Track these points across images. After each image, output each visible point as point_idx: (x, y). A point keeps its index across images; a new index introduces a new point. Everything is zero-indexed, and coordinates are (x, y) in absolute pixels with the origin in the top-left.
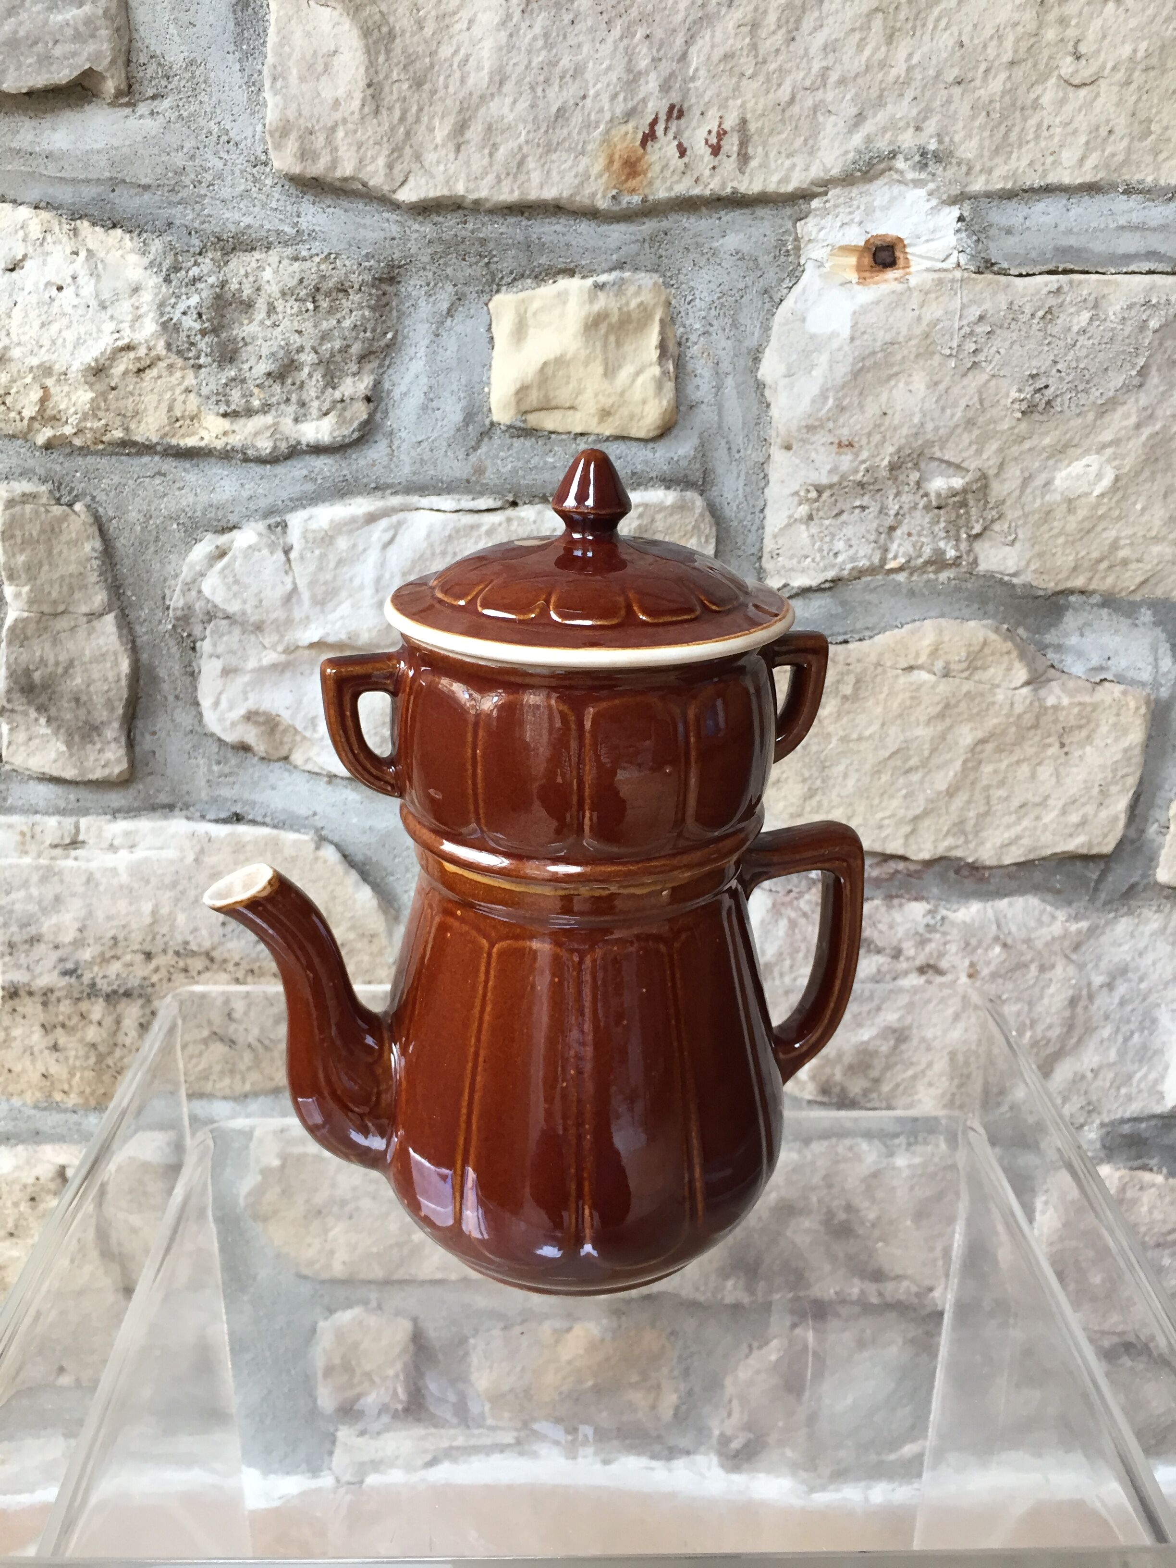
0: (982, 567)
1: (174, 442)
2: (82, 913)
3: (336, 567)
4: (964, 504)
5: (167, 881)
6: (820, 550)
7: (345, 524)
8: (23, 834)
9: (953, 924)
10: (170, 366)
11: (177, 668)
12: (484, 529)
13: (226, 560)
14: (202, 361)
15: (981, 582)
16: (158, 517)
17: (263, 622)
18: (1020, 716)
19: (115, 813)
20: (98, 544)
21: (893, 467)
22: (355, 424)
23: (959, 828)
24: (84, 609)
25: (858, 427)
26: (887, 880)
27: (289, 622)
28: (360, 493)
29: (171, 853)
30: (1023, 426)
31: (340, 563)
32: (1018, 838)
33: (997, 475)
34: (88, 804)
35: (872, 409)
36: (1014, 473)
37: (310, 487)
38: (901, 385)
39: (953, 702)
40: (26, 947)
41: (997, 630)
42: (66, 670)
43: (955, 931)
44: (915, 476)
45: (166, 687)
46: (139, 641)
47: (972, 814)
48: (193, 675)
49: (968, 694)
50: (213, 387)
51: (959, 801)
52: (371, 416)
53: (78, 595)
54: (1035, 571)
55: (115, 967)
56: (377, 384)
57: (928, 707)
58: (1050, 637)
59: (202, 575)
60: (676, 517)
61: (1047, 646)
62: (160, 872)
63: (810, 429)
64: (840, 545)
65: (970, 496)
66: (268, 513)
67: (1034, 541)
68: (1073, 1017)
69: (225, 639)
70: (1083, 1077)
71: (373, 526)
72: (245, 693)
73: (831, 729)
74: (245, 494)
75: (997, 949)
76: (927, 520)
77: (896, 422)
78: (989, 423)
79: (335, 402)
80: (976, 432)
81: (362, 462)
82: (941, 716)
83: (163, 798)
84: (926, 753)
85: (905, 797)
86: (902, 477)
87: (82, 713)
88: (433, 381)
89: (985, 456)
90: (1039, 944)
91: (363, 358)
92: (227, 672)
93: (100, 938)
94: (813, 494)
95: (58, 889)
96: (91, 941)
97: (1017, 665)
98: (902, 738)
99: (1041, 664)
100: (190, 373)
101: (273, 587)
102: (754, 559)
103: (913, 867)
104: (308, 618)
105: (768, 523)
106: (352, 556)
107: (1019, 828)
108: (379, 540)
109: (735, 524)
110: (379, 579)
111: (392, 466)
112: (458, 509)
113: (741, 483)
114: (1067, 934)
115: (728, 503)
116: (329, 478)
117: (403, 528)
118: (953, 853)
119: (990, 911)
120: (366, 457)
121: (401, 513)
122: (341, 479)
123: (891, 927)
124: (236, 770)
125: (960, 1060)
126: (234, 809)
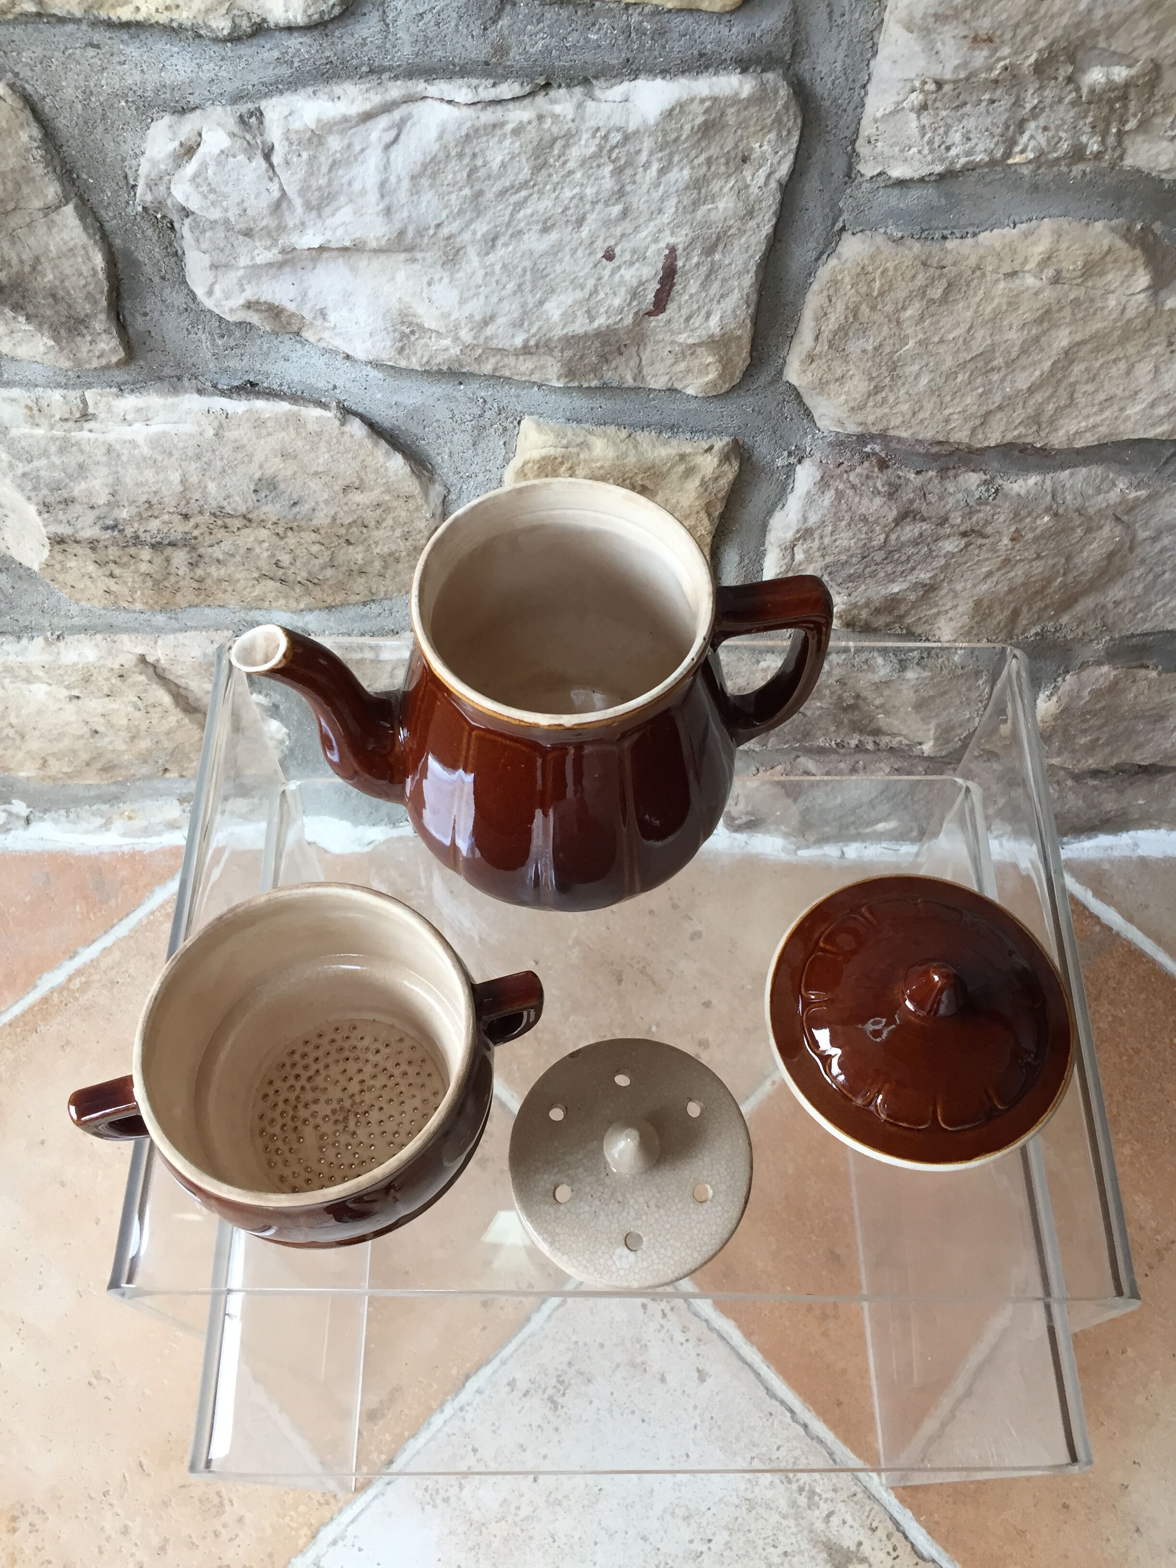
0: (1128, 162)
2: (110, 480)
3: (330, 171)
4: (1124, 98)
5: (190, 453)
6: (930, 142)
7: (335, 124)
8: (28, 407)
9: (1006, 496)
11: (157, 252)
12: (509, 127)
13: (195, 161)
15: (1123, 177)
16: (99, 94)
17: (251, 230)
18: (1129, 321)
19: (121, 387)
20: (36, 131)
21: (1041, 63)
23: (1035, 419)
24: (38, 204)
25: (1004, 16)
26: (946, 456)
27: (281, 228)
28: (349, 77)
29: (188, 428)
31: (334, 165)
32: (1095, 426)
34: (91, 380)
37: (285, 71)
39: (1055, 308)
40: (62, 506)
41: (1126, 233)
42: (34, 268)
43: (1007, 503)
44: (1067, 69)
45: (148, 269)
46: (107, 226)
47: (1051, 407)
48: (178, 257)
49: (1075, 299)
51: (1039, 397)
53: (26, 190)
55: (154, 525)
57: (1027, 311)
59: (169, 175)
60: (753, 110)
62: (181, 445)
63: (939, 17)
64: (956, 137)
65: (1132, 93)
66: (237, 98)
68: (1109, 564)
69: (208, 234)
71: (369, 124)
72: (241, 285)
73: (910, 331)
74: (205, 76)
75: (1047, 518)
76: (1072, 114)
77: (1055, 9)
81: (349, 41)
82: (1039, 321)
84: (1014, 355)
85: (981, 396)
86: (1049, 73)
87: (62, 308)
89: (1163, 44)
90: (1092, 511)
92: (217, 266)
93: (134, 502)
94: (931, 86)
95: (81, 458)
96: (125, 504)
97: (1141, 271)
98: (989, 341)
101: (257, 196)
102: (846, 142)
103: (973, 450)
104: (303, 224)
105: (870, 101)
106: (349, 157)
107: (1099, 419)
108: (380, 139)
109: (828, 103)
110: (383, 184)
111: (388, 45)
112: (476, 100)
113: (841, 53)
114: (1123, 500)
115: (822, 79)
116: (308, 59)
117: (409, 124)
118: (1020, 441)
119: (1048, 482)
120: (352, 35)
121: (404, 106)
122: (324, 61)
123: (941, 498)
124: (242, 341)
125: (986, 603)
126: (246, 378)
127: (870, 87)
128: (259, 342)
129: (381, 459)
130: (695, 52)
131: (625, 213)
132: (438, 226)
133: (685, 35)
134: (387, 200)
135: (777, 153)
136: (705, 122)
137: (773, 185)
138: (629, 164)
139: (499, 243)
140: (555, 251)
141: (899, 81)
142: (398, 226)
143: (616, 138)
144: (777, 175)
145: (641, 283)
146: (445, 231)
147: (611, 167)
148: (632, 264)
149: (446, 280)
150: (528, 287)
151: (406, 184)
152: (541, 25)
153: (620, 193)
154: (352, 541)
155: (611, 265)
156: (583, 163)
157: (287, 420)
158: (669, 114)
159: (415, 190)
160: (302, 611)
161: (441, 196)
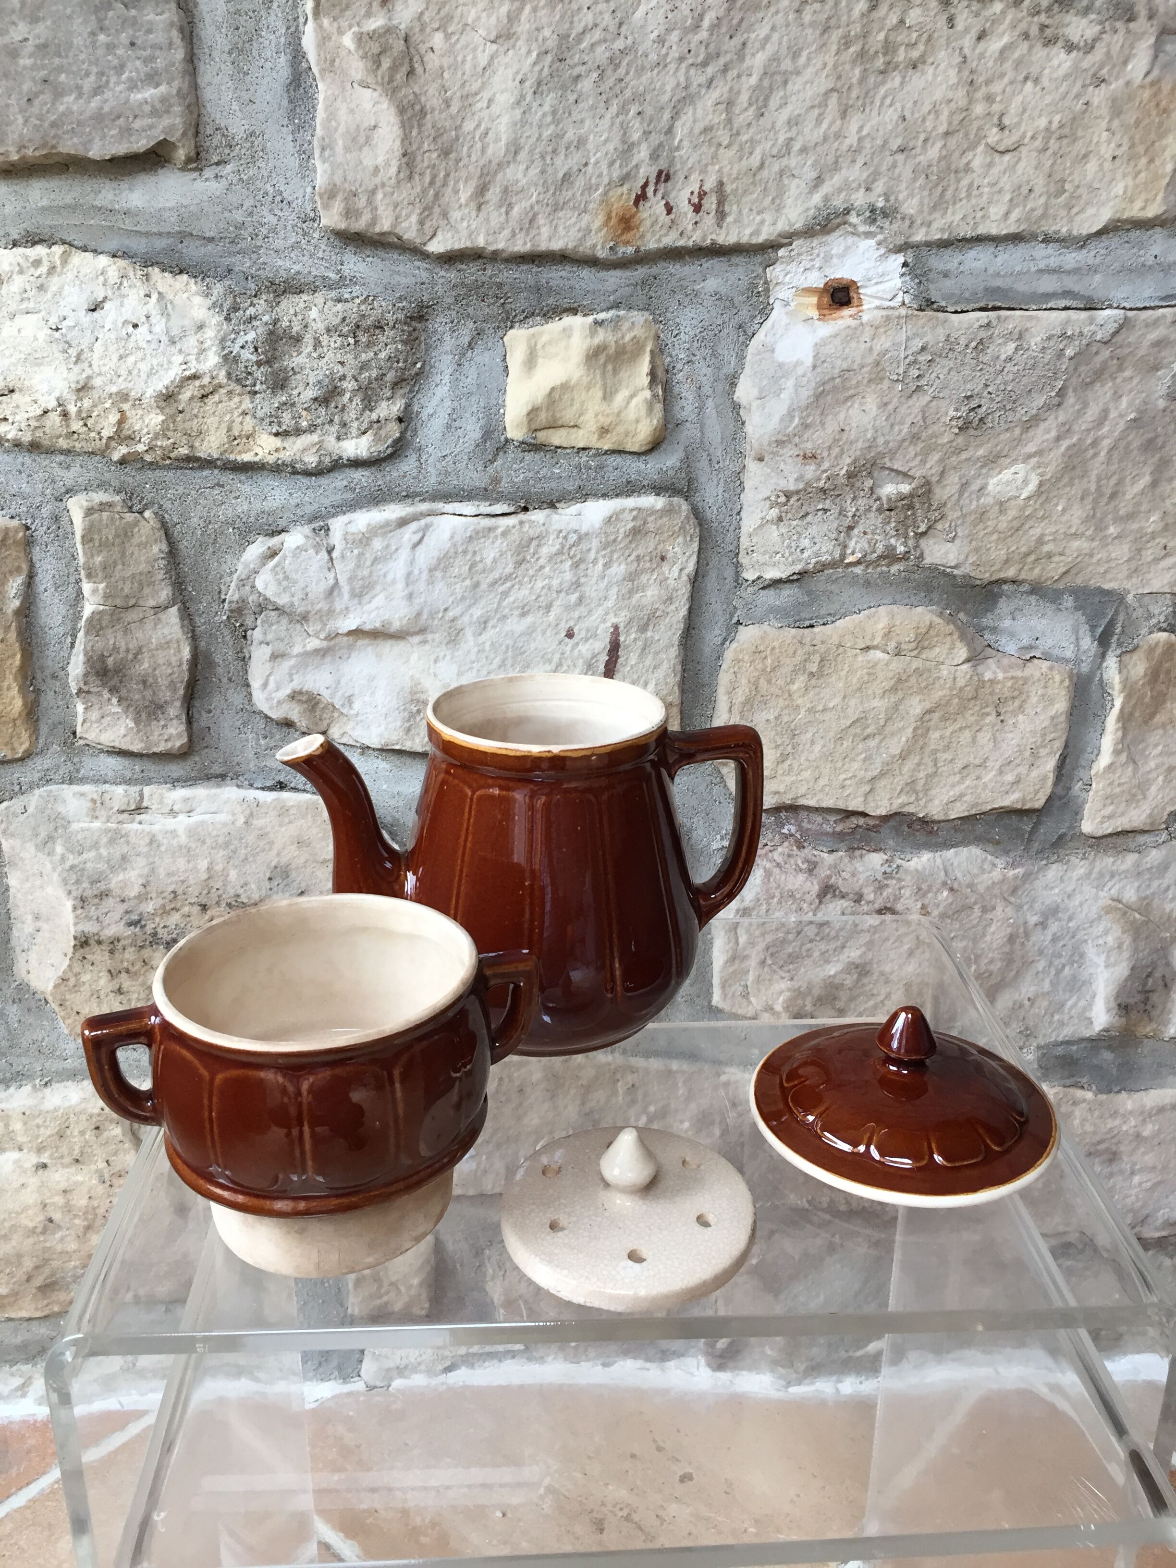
0: (928, 560)
1: (232, 457)
2: (146, 871)
3: (372, 565)
4: (911, 507)
5: (221, 840)
6: (789, 547)
7: (381, 527)
8: (94, 801)
9: (906, 871)
10: (230, 392)
11: (230, 654)
12: (500, 530)
13: (277, 558)
14: (257, 388)
15: (927, 573)
16: (216, 522)
17: (308, 612)
18: (961, 689)
19: (175, 782)
20: (164, 547)
21: (850, 476)
22: (390, 441)
23: (911, 786)
24: (152, 603)
25: (820, 441)
26: (849, 834)
27: (331, 612)
28: (393, 501)
29: (223, 817)
30: (960, 440)
31: (375, 560)
32: (962, 795)
33: (939, 482)
34: (152, 775)
35: (832, 427)
36: (953, 480)
37: (349, 496)
38: (856, 405)
39: (904, 677)
40: (96, 901)
41: (941, 615)
42: (136, 656)
43: (909, 878)
44: (869, 483)
45: (220, 670)
46: (198, 629)
47: (922, 775)
48: (244, 660)
49: (916, 670)
50: (266, 410)
51: (910, 765)
52: (403, 433)
53: (146, 591)
54: (971, 564)
55: (174, 918)
56: (408, 406)
57: (883, 682)
58: (985, 622)
59: (257, 572)
60: (665, 519)
61: (984, 629)
62: (214, 833)
63: (780, 443)
64: (805, 542)
65: (916, 500)
66: (313, 518)
67: (971, 538)
68: (1012, 952)
69: (274, 627)
70: (1021, 1006)
71: (404, 529)
72: (291, 675)
73: (800, 701)
74: (293, 502)
75: (945, 893)
76: (880, 520)
77: (852, 437)
78: (931, 436)
79: (372, 423)
80: (920, 445)
81: (395, 474)
82: (894, 689)
83: (216, 769)
84: (882, 723)
85: (865, 760)
86: (858, 484)
87: (148, 694)
88: (456, 404)
89: (928, 466)
90: (981, 888)
91: (395, 385)
92: (275, 657)
93: (162, 892)
94: (783, 499)
95: (125, 849)
96: (154, 895)
97: (959, 644)
98: (861, 709)
99: (979, 643)
100: (247, 399)
101: (318, 583)
102: (732, 555)
103: (871, 822)
104: (347, 608)
105: (744, 522)
106: (386, 555)
107: (963, 787)
108: (409, 540)
109: (716, 525)
110: (409, 575)
111: (420, 477)
112: (477, 514)
113: (721, 489)
114: (1005, 880)
115: (710, 507)
116: (366, 487)
117: (430, 530)
118: (906, 809)
119: (939, 860)
120: (398, 469)
121: (428, 517)
122: (376, 489)
123: (853, 875)
126: (278, 778)
127: (743, 512)
130: (624, 481)
131: (581, 600)
132: (446, 610)
133: (617, 469)
134: (411, 588)
135: (685, 553)
136: (634, 528)
137: (685, 578)
138: (582, 560)
139: (490, 624)
140: (530, 632)
141: (762, 502)
142: (416, 608)
143: (573, 538)
144: (687, 571)
145: (595, 656)
146: (451, 614)
147: (570, 563)
148: (587, 640)
149: (448, 658)
150: (509, 662)
151: (425, 576)
153: (577, 584)
155: (571, 642)
156: (551, 559)
158: (609, 520)
159: (431, 582)
161: (449, 585)
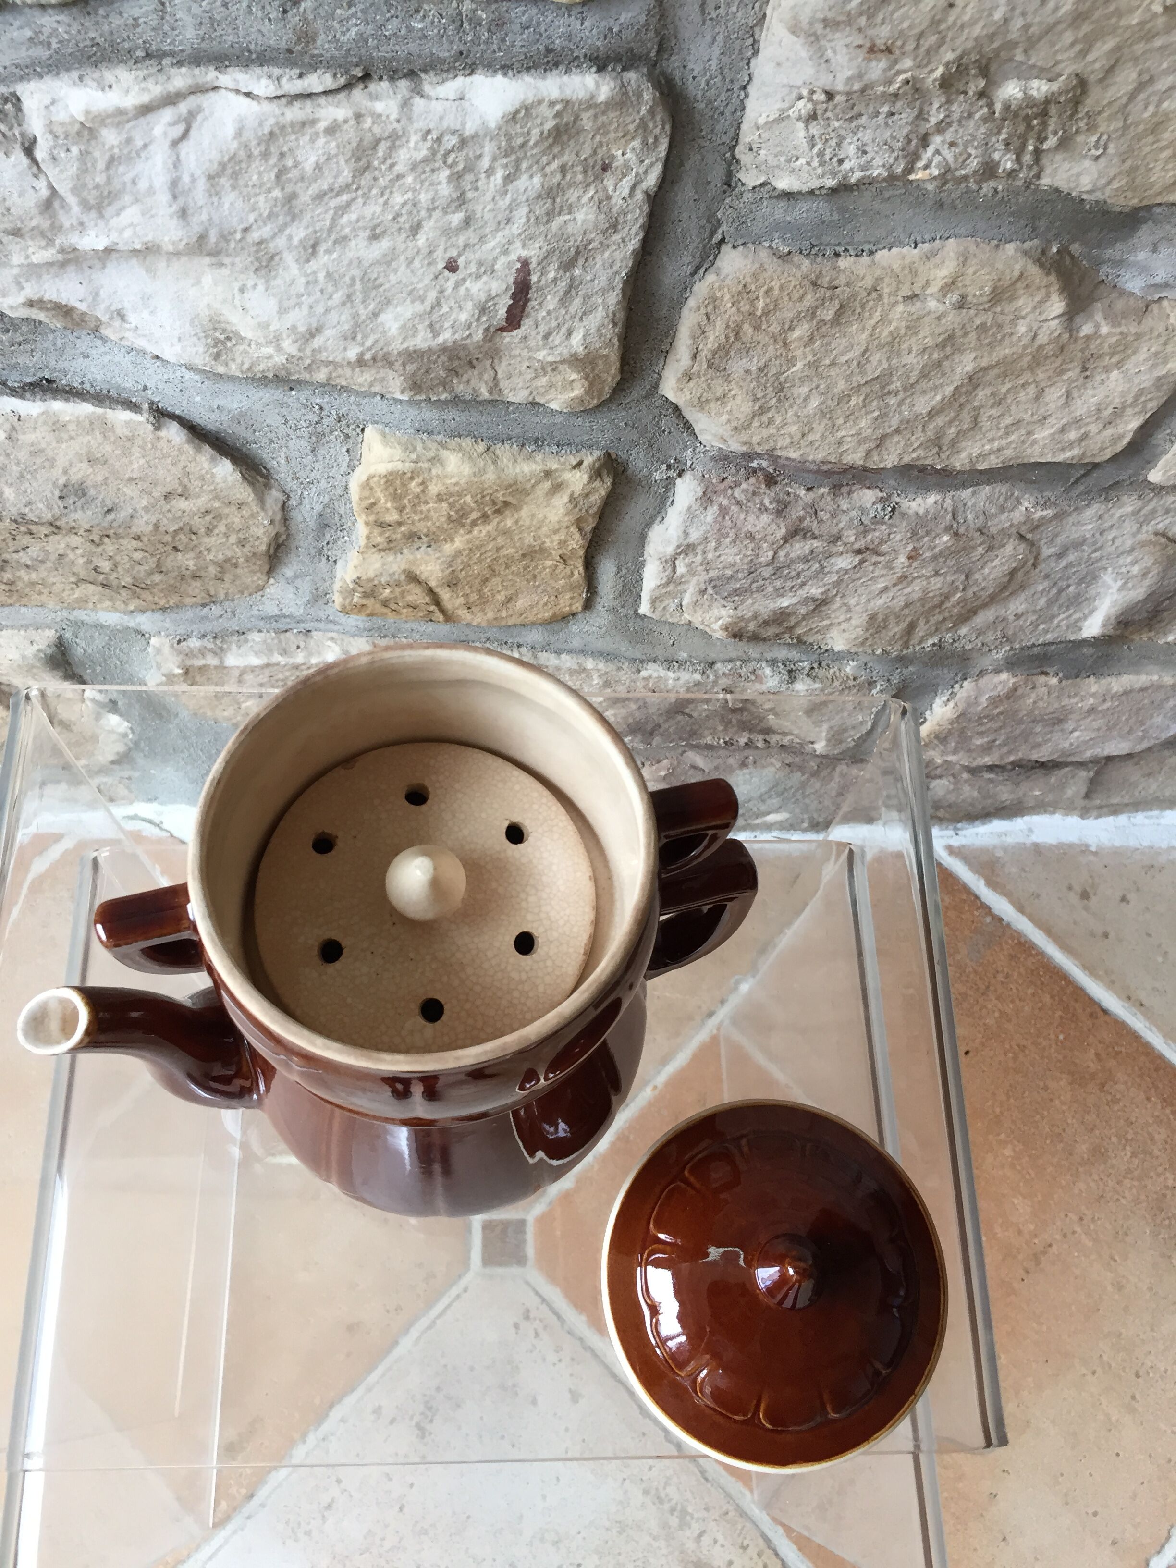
0: (1046, 181)
3: (108, 166)
4: (1044, 114)
6: (821, 154)
7: (109, 116)
9: (903, 515)
12: (322, 126)
15: (1039, 196)
17: (19, 229)
18: (1041, 347)
21: (949, 77)
23: (936, 442)
25: (905, 25)
26: (838, 474)
27: (57, 228)
31: (112, 161)
32: (1000, 449)
33: (1101, 80)
37: (42, 53)
39: (960, 333)
43: (903, 523)
44: (979, 83)
47: (952, 430)
49: (981, 325)
51: (940, 421)
54: (1115, 188)
57: (927, 336)
58: (1112, 252)
60: (612, 115)
61: (1104, 262)
64: (850, 149)
65: (1053, 110)
70: (1005, 619)
71: (150, 117)
72: (19, 283)
73: (798, 353)
75: (946, 537)
76: (983, 130)
77: (966, 18)
82: (942, 346)
84: (912, 380)
85: (876, 419)
86: (958, 88)
89: (1090, 58)
90: (994, 530)
94: (821, 96)
97: (1055, 297)
98: (885, 366)
99: (1090, 282)
101: (21, 194)
102: (724, 146)
104: (82, 224)
105: (751, 105)
106: (130, 152)
107: (1004, 442)
108: (165, 133)
109: (703, 105)
110: (174, 184)
111: (166, 28)
112: (279, 93)
113: (716, 51)
114: (1028, 518)
115: (694, 78)
116: (69, 41)
117: (199, 118)
118: (919, 463)
119: (949, 501)
120: (121, 13)
121: (192, 97)
122: (88, 43)
123: (833, 516)
124: (31, 337)
125: (880, 617)
126: (40, 374)
127: (750, 89)
128: (51, 337)
129: (206, 465)
130: (542, 48)
131: (467, 222)
132: (246, 230)
133: (528, 28)
134: (181, 201)
135: (642, 162)
136: (557, 128)
137: (639, 196)
138: (468, 169)
139: (322, 248)
140: (388, 259)
141: (784, 86)
142: (197, 229)
143: (451, 141)
144: (644, 185)
145: (490, 298)
146: (255, 235)
147: (447, 172)
148: (478, 277)
149: (261, 287)
150: (359, 297)
151: (202, 184)
152: (353, 9)
153: (461, 200)
154: (180, 547)
155: (453, 278)
156: (414, 167)
157: (91, 423)
158: (513, 117)
159: (214, 191)
160: (132, 612)
161: (246, 198)
